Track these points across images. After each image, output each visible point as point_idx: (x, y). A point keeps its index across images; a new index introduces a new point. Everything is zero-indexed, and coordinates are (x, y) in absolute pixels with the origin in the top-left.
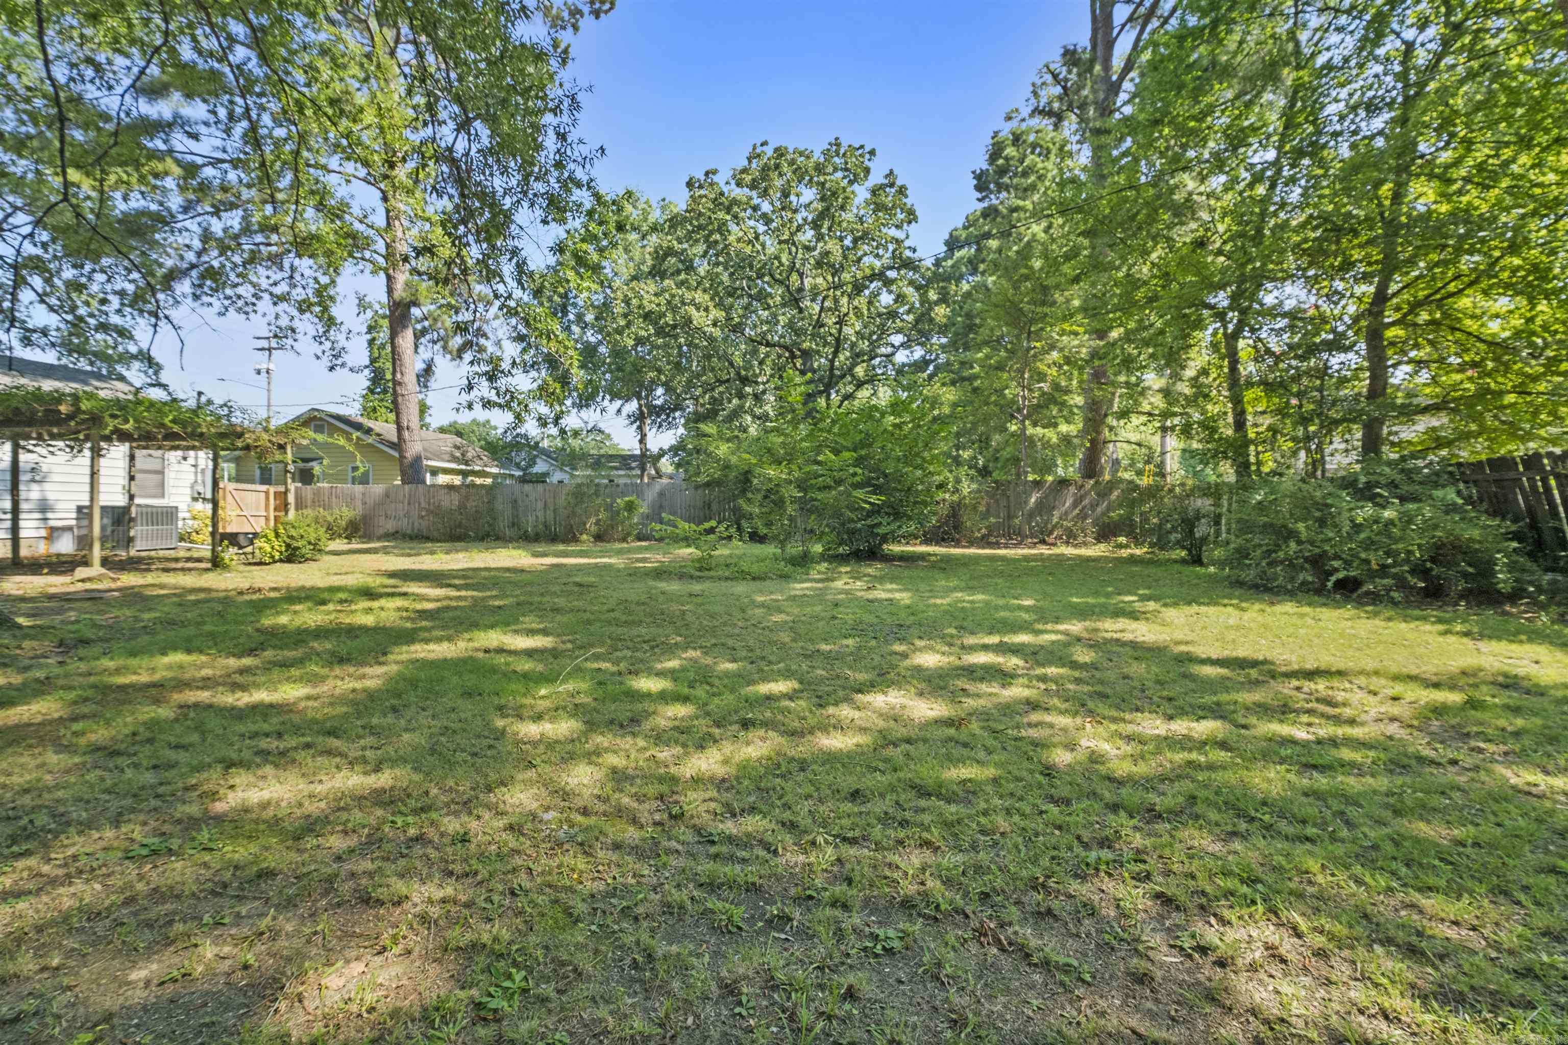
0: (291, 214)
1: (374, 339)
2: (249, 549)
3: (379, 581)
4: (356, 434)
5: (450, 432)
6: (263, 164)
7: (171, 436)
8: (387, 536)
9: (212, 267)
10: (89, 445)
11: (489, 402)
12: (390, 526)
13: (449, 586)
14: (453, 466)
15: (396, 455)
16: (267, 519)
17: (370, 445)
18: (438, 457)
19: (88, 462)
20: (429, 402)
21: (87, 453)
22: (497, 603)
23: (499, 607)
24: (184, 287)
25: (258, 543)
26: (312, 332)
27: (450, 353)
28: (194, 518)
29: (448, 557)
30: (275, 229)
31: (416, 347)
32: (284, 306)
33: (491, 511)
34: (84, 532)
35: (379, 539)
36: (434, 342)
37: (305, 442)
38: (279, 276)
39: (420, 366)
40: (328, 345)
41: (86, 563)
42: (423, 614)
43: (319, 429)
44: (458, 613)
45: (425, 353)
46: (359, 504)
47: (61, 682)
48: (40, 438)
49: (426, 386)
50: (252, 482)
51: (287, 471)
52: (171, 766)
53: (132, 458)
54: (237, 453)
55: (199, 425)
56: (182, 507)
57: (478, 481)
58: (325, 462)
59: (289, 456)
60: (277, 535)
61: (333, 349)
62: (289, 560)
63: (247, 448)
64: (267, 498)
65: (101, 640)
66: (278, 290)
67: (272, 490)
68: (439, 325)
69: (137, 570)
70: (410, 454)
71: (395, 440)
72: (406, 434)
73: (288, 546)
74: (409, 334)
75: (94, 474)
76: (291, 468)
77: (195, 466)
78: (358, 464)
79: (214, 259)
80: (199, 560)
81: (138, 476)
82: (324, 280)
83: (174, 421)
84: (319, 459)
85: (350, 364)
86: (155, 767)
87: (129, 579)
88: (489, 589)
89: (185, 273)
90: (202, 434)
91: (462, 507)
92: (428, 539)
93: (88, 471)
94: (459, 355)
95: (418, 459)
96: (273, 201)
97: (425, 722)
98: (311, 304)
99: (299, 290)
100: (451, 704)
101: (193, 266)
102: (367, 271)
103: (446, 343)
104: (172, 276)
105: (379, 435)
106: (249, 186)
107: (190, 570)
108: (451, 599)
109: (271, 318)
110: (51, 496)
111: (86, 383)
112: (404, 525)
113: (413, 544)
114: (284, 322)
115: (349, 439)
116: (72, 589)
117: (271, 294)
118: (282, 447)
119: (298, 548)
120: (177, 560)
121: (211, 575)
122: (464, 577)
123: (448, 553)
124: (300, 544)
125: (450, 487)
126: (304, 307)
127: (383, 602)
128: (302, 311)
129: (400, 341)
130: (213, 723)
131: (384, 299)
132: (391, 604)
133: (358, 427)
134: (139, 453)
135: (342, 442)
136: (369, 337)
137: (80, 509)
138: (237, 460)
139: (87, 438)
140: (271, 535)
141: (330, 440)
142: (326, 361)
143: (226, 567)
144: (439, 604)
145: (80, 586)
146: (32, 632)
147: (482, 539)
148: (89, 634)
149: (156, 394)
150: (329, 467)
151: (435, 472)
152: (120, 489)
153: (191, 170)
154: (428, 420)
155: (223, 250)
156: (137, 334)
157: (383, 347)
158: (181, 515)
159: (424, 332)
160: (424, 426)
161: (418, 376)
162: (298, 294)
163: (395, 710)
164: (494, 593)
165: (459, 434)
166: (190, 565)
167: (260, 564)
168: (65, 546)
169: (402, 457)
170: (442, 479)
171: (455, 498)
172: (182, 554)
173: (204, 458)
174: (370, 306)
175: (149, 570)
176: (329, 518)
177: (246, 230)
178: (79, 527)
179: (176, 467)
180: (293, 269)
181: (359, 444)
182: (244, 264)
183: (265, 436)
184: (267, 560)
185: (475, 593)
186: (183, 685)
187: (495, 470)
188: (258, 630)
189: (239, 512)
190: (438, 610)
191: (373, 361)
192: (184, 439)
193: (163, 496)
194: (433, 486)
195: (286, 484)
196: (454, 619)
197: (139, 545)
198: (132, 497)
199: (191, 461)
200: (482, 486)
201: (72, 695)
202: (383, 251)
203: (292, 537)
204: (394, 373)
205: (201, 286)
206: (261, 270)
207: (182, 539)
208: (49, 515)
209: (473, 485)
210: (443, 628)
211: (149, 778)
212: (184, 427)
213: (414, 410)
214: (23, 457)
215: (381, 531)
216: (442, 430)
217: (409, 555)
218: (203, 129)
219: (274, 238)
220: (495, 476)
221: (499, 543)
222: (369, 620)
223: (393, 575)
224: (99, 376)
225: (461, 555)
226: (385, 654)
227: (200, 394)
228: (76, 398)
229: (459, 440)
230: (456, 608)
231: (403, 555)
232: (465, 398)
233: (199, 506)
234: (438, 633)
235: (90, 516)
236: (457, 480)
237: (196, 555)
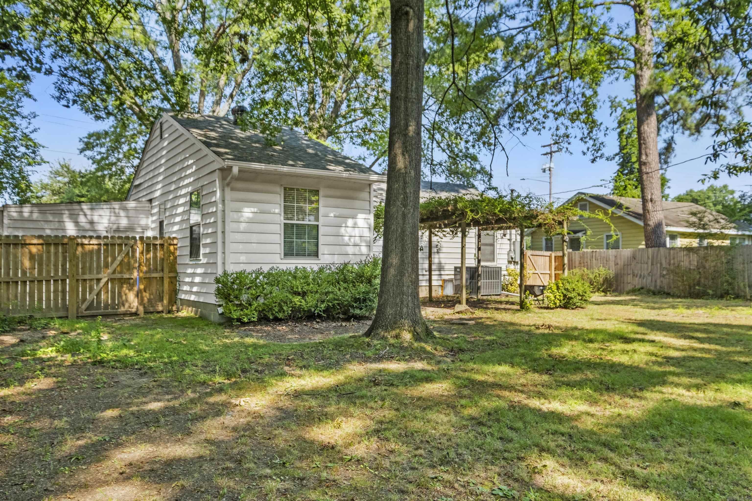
0: (568, 49)
1: (623, 131)
2: (540, 298)
3: (631, 328)
4: (611, 210)
5: (687, 200)
6: (551, 20)
7: (499, 221)
8: (633, 292)
9: (520, 103)
10: (460, 229)
11: (735, 167)
12: (637, 283)
13: (692, 338)
14: (691, 230)
15: (641, 223)
16: (550, 275)
17: (620, 217)
18: (678, 223)
19: (460, 240)
20: (668, 176)
21: (460, 234)
22: (743, 359)
23: (746, 363)
24: (505, 120)
25: (546, 293)
26: (580, 136)
27: (689, 129)
28: (509, 275)
29: (689, 312)
30: (557, 65)
31: (659, 130)
32: (562, 119)
33: (730, 270)
34: (458, 282)
35: (628, 293)
36: (675, 123)
37: (575, 218)
38: (558, 98)
39: (662, 145)
40: (591, 142)
41: (460, 302)
42: (668, 360)
43: (583, 208)
44: (703, 363)
45: (666, 135)
46: (612, 264)
47: (454, 373)
48: (440, 227)
49: (666, 162)
50: (540, 249)
51: (564, 241)
52: (511, 441)
53: (479, 236)
54: (533, 229)
55: (514, 212)
56: (504, 267)
57: (716, 243)
58: (589, 233)
59: (565, 230)
60: (558, 288)
61: (594, 145)
62: (565, 307)
63: (540, 226)
64: (550, 261)
65: (469, 350)
66: (558, 109)
67: (553, 255)
68: (679, 106)
69: (482, 307)
70: (652, 223)
71: (641, 211)
72: (650, 206)
73: (565, 296)
74: (653, 120)
75: (463, 247)
76: (567, 238)
77: (510, 240)
78: (612, 233)
79: (521, 97)
80: (513, 303)
81: (482, 248)
82: (589, 93)
83: (500, 211)
84: (584, 231)
85: (606, 155)
86: (501, 438)
87: (479, 313)
88: (733, 345)
89: (505, 111)
90: (515, 218)
91: (700, 267)
92: (668, 295)
93: (460, 245)
94: (698, 129)
95: (659, 225)
96: (557, 43)
97: (682, 456)
98: (580, 114)
99: (572, 105)
100: (705, 446)
101: (510, 105)
102: (621, 78)
103: (686, 120)
104: (500, 114)
105: (627, 208)
106: (542, 39)
107: (509, 309)
108: (695, 350)
109: (553, 130)
110: (443, 261)
111: (458, 192)
112: (647, 282)
113: (657, 299)
114: (562, 131)
115: (606, 213)
116: (454, 317)
117: (554, 112)
118: (561, 223)
119: (571, 298)
120: (501, 302)
121: (519, 314)
122: (705, 331)
123: (688, 308)
124: (572, 295)
125: (689, 250)
126: (575, 118)
127: (635, 346)
128: (573, 121)
129: (644, 128)
130: (529, 417)
131: (632, 96)
132: (642, 348)
133: (611, 203)
134: (483, 233)
135: (601, 216)
136: (619, 130)
137: (456, 268)
138: (532, 234)
139: (460, 225)
140: (554, 288)
141: (593, 216)
142: (589, 156)
143: (527, 309)
144: (684, 354)
145: (458, 316)
146: (440, 341)
147: (721, 297)
148: (464, 346)
149: (491, 194)
150: (592, 236)
151: (673, 237)
152: (473, 256)
153: (509, 41)
154: (667, 191)
155: (527, 88)
156: (480, 157)
157: (629, 136)
158: (503, 273)
159: (665, 116)
160: (665, 197)
161: (660, 155)
162: (572, 108)
163: (654, 439)
164: (738, 349)
165: (695, 201)
166: (508, 306)
167: (547, 308)
168: (449, 291)
169: (646, 225)
170: (680, 242)
171: (694, 258)
172: (503, 299)
173: (515, 234)
174: (620, 104)
175: (487, 308)
176: (591, 276)
177: (539, 72)
178: (456, 280)
179: (500, 241)
180: (568, 91)
181: (613, 217)
182: (538, 95)
183: (551, 216)
184: (552, 305)
185: (718, 347)
186: (511, 388)
187: (733, 232)
188: (550, 356)
189: (533, 271)
190: (684, 359)
191: (622, 148)
192: (505, 222)
193: (493, 260)
194: (673, 248)
195: (563, 250)
196: (701, 368)
197: (483, 292)
198: (479, 261)
199: (508, 236)
200: (720, 248)
201: (459, 382)
202: (632, 57)
203: (567, 290)
204: (640, 154)
205: (513, 117)
206: (547, 97)
207: (503, 289)
208: (443, 273)
209: (711, 247)
210: (691, 375)
211: (498, 445)
212: (505, 214)
213: (657, 183)
214: (434, 239)
215: (630, 287)
216: (680, 199)
217: (654, 308)
218: (516, 10)
219: (557, 71)
220: (733, 238)
221: (740, 302)
222: (624, 359)
223: (641, 324)
224: (463, 187)
225: (701, 311)
226: (641, 390)
227: (512, 191)
228: (456, 201)
229: (695, 207)
230: (701, 359)
231: (648, 308)
232: (712, 166)
233: (512, 267)
234: (685, 380)
235: (461, 272)
236: (695, 243)
237: (511, 300)
